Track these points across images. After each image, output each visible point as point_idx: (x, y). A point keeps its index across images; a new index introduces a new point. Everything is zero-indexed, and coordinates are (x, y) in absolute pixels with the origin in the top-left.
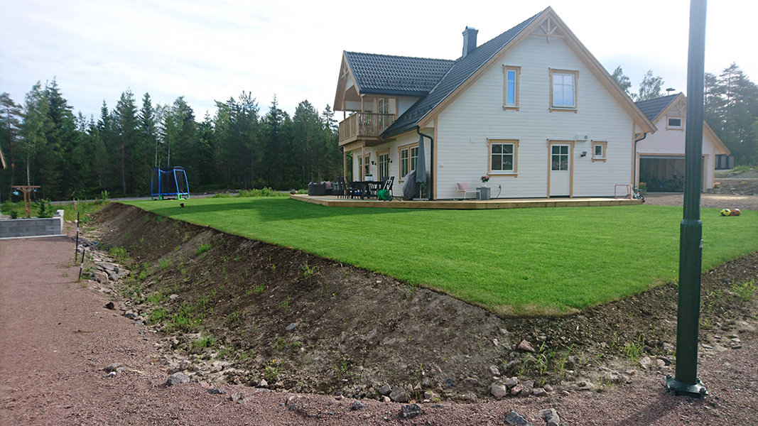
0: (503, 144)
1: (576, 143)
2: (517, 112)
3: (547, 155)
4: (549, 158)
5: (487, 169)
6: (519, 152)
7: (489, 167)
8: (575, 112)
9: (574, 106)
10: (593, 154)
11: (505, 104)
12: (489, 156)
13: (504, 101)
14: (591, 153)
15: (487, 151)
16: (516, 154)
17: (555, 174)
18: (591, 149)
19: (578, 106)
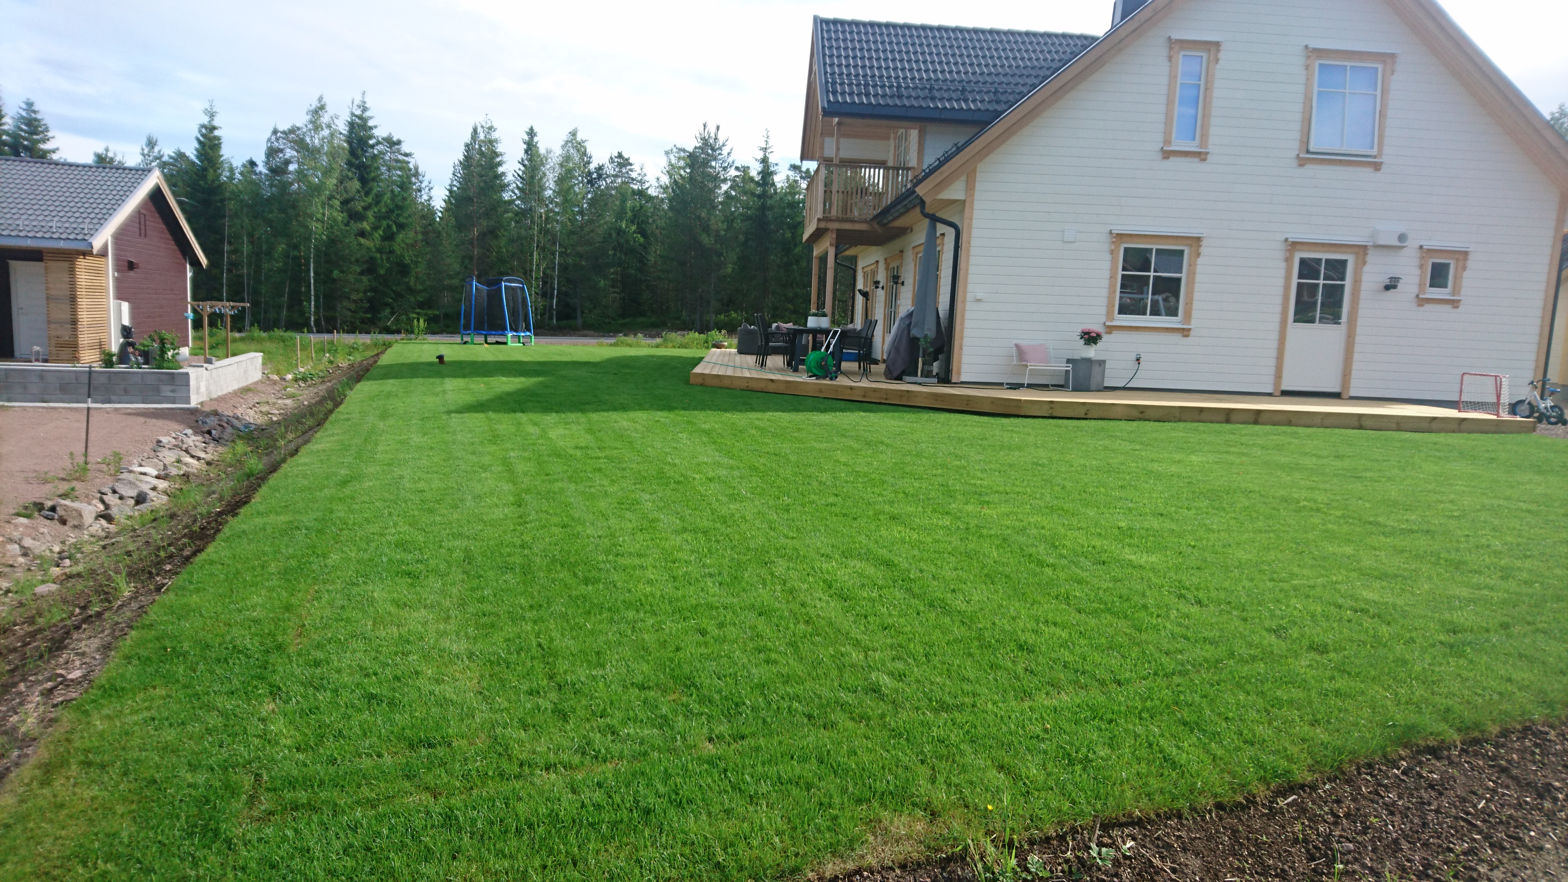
0: (1155, 247)
1: (1370, 252)
2: (1203, 166)
3: (1281, 282)
4: (1287, 288)
5: (1103, 310)
6: (1199, 269)
7: (1110, 306)
8: (1377, 166)
9: (1374, 152)
10: (1421, 285)
11: (1167, 142)
12: (1112, 277)
13: (1167, 133)
14: (1416, 280)
15: (1107, 265)
16: (1192, 274)
17: (1299, 333)
18: (1418, 272)
19: (1386, 150)
